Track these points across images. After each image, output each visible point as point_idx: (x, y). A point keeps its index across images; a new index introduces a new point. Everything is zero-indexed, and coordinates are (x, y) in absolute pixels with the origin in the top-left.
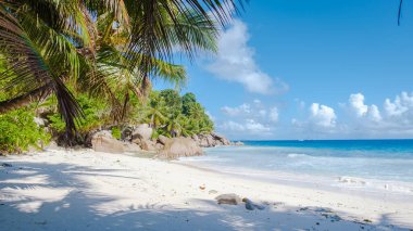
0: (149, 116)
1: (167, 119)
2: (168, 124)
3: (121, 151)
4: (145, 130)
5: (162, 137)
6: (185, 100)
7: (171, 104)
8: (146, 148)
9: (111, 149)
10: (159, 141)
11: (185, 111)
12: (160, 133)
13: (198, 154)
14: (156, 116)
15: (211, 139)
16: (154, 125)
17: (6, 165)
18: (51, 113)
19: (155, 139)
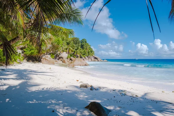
0: (66, 49)
1: (74, 50)
2: (74, 52)
3: (53, 64)
4: (65, 55)
5: (72, 58)
6: (82, 42)
7: (76, 44)
8: (65, 62)
9: (49, 63)
10: (71, 59)
11: (82, 47)
12: (71, 56)
13: (86, 65)
14: (69, 49)
15: (93, 59)
16: (69, 53)
17: (3, 70)
18: (25, 48)
19: (69, 59)
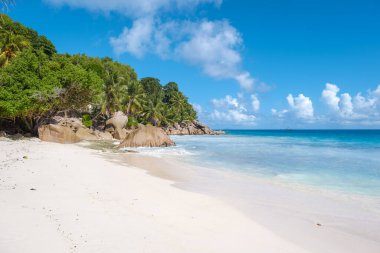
2: (146, 112)
6: (167, 89)
8: (118, 137)
11: (167, 100)
14: (133, 103)
15: (192, 128)
16: (130, 113)
